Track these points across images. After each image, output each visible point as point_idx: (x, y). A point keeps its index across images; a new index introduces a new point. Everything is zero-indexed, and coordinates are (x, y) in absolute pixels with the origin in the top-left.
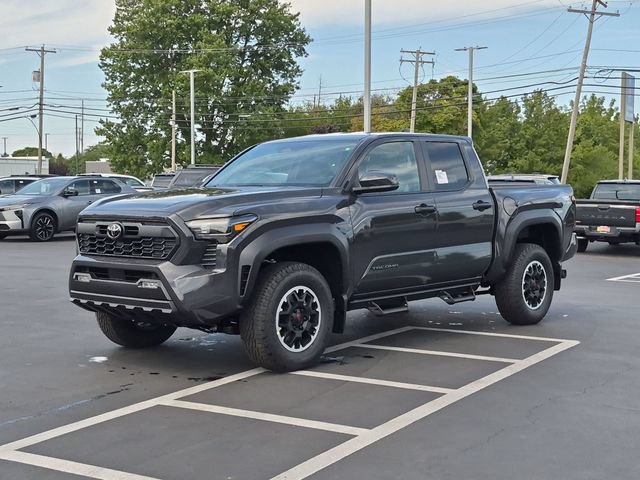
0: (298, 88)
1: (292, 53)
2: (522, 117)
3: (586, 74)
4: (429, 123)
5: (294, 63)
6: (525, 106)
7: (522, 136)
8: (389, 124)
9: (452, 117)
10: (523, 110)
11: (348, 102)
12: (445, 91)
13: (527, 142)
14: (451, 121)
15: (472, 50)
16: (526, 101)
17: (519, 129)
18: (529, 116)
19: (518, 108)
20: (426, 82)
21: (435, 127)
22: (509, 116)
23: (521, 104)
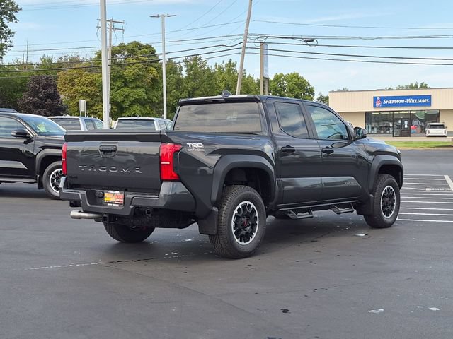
0: (11, 46)
1: (4, 19)
2: (184, 74)
3: (248, 40)
4: (121, 77)
5: (6, 27)
6: (187, 66)
7: (185, 89)
8: (89, 77)
9: (139, 73)
10: (185, 69)
11: (50, 60)
12: (132, 52)
13: (189, 92)
14: (138, 75)
15: (163, 16)
16: (186, 62)
17: (182, 83)
18: (189, 74)
19: (181, 67)
20: (117, 44)
21: (126, 80)
22: (175, 72)
23: (183, 64)
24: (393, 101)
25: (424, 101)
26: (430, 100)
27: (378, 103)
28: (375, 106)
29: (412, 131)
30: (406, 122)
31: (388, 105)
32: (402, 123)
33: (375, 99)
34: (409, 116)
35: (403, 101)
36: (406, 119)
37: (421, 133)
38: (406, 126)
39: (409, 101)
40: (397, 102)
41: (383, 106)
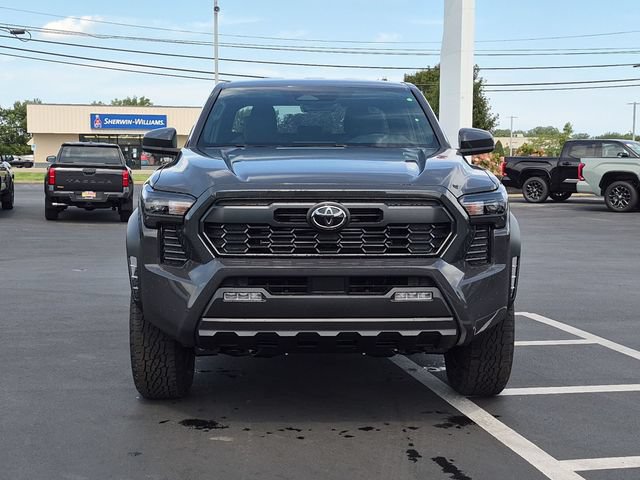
24: (118, 121)
25: (157, 123)
26: (165, 122)
27: (98, 124)
28: (92, 127)
29: (143, 162)
30: (135, 150)
31: (111, 127)
32: (130, 151)
33: (93, 116)
34: (138, 143)
35: (130, 122)
36: (134, 146)
37: (155, 165)
38: (135, 156)
39: (138, 122)
40: (123, 122)
41: (105, 127)
